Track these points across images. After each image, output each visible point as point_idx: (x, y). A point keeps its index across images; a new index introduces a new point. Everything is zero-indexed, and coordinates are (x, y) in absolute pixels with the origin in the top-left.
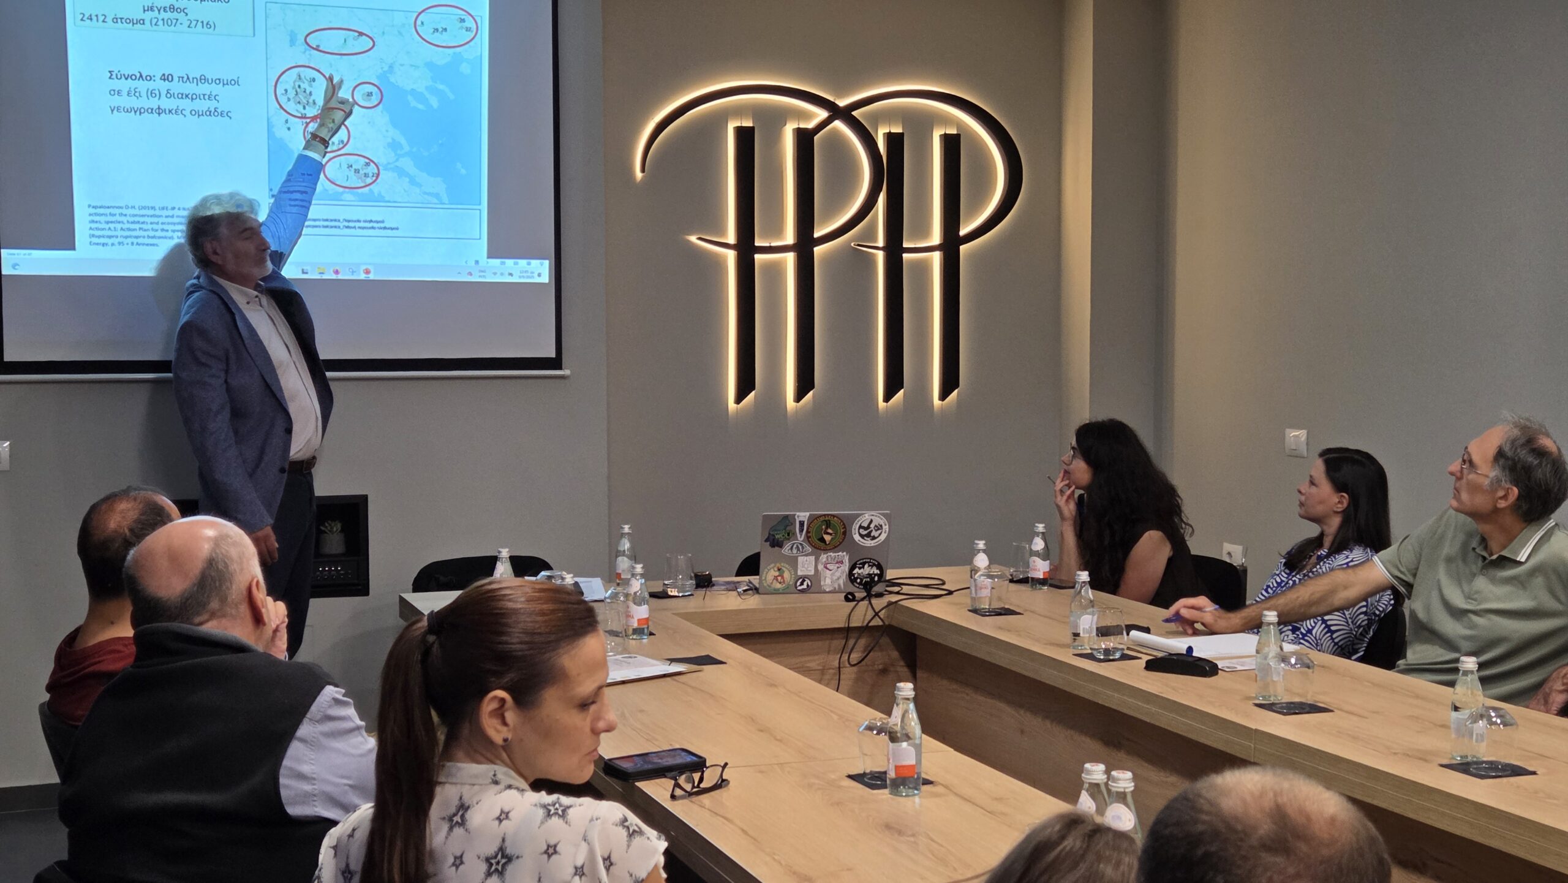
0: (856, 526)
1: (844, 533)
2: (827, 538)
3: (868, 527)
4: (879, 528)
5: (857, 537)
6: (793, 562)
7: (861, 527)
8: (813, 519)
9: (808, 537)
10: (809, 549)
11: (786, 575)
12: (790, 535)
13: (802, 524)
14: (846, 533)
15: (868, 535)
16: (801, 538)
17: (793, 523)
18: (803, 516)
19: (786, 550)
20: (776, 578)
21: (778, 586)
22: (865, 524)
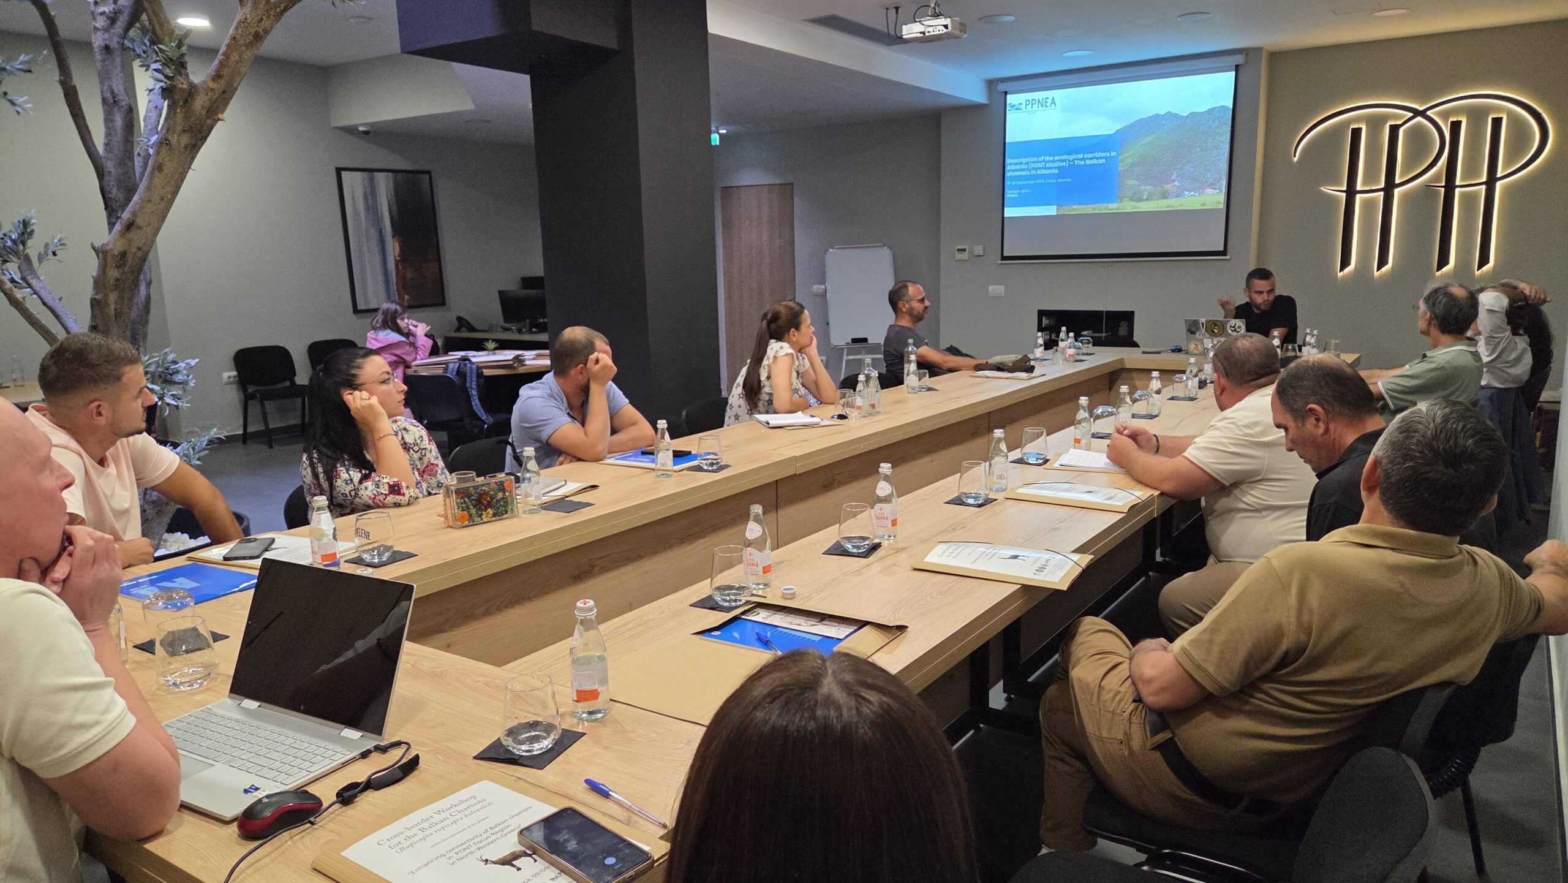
0: (1228, 326)
1: (1223, 329)
2: (1216, 331)
3: (1234, 327)
4: (1240, 327)
5: (1230, 331)
6: (1202, 341)
7: (1231, 326)
8: (1207, 322)
9: (1206, 330)
10: (1208, 335)
11: (1199, 347)
12: (1198, 329)
13: (1203, 324)
14: (1224, 329)
15: (1235, 330)
16: (1203, 331)
17: (1198, 323)
18: (1203, 320)
19: (1197, 335)
20: (1195, 348)
21: (1196, 352)
22: (1233, 325)
